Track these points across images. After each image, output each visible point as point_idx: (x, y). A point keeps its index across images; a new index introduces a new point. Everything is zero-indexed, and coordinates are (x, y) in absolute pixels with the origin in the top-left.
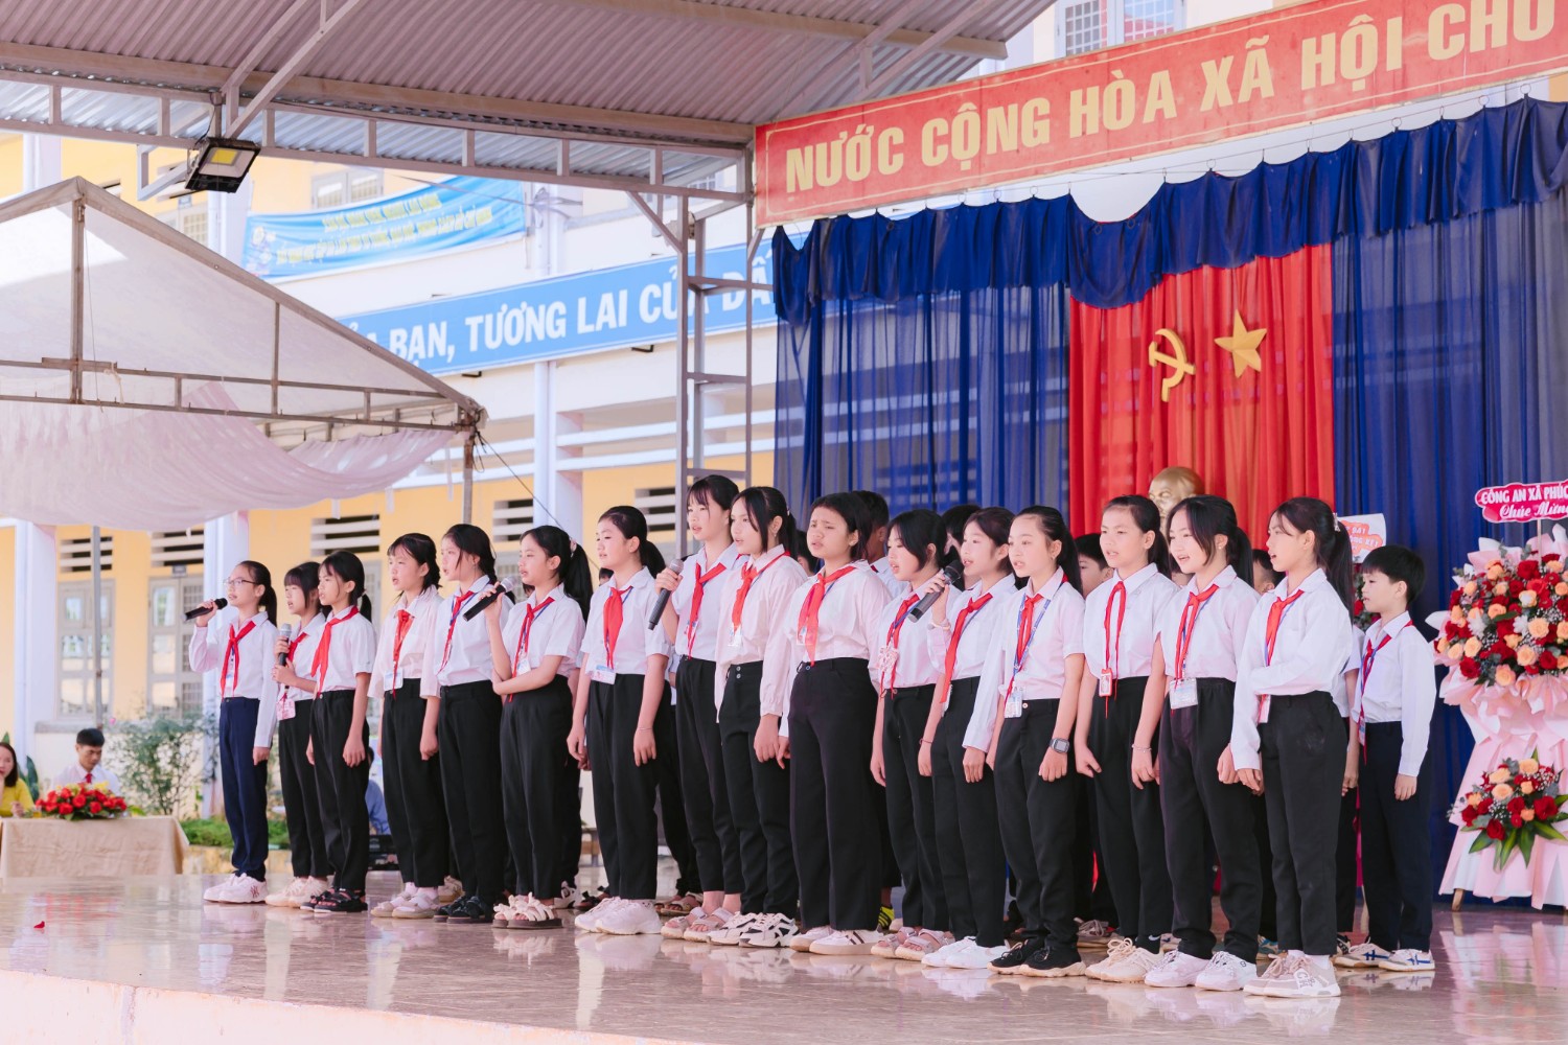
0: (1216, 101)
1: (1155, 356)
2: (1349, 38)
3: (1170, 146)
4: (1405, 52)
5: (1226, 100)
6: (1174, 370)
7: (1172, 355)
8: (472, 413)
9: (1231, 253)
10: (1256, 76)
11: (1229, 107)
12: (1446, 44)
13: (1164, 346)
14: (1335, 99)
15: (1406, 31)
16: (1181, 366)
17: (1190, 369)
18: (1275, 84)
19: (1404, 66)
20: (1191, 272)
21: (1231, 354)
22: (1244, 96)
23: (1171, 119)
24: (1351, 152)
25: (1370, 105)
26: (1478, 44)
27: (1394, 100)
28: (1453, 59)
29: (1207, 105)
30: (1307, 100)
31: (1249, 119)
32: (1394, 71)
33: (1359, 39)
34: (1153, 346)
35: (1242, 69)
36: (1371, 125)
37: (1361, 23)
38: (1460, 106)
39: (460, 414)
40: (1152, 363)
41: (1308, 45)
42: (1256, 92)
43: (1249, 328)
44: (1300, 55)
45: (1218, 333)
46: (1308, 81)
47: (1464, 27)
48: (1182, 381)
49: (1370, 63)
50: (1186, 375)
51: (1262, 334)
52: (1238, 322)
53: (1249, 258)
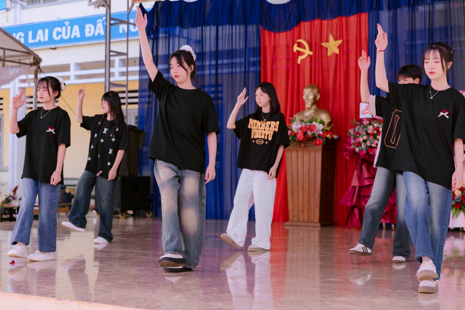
1: (296, 48)
6: (303, 54)
7: (304, 48)
8: (38, 60)
9: (329, 15)
13: (300, 45)
16: (307, 52)
17: (311, 53)
20: (311, 21)
21: (327, 49)
34: (296, 46)
39: (34, 60)
40: (295, 50)
43: (335, 39)
45: (321, 42)
48: (307, 56)
50: (309, 55)
51: (340, 42)
52: (331, 38)
53: (336, 17)
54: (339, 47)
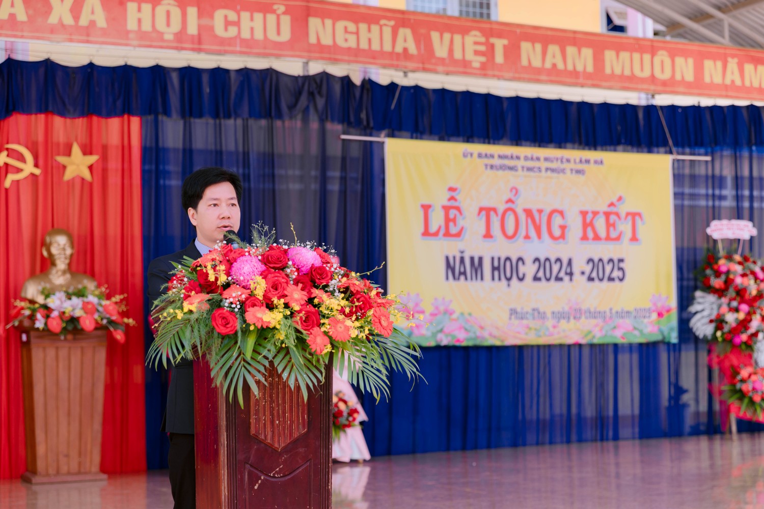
0: (60, 19)
1: (5, 160)
2: (161, 10)
3: (22, 37)
4: (200, 27)
5: (68, 20)
6: (19, 170)
7: (23, 160)
9: (71, 110)
10: (93, 13)
11: (71, 26)
12: (226, 29)
13: (13, 154)
14: (152, 39)
15: (200, 15)
16: (29, 168)
17: (37, 172)
18: (107, 20)
19: (199, 35)
20: (35, 115)
21: (64, 167)
22: (84, 21)
23: (23, 23)
24: (157, 70)
25: (176, 48)
26: (246, 34)
27: (193, 50)
28: (231, 39)
29: (53, 19)
30: (131, 36)
31: (88, 35)
32: (193, 36)
33: (168, 13)
34: (4, 154)
35: (82, 7)
36: (174, 59)
37: (169, 4)
38: (232, 63)
41: (132, 7)
42: (93, 23)
43: (85, 153)
44: (125, 10)
46: (132, 25)
47: (237, 24)
49: (176, 26)
50: (32, 175)
51: (93, 159)
52: (76, 150)
53: (82, 115)
54: (91, 168)
